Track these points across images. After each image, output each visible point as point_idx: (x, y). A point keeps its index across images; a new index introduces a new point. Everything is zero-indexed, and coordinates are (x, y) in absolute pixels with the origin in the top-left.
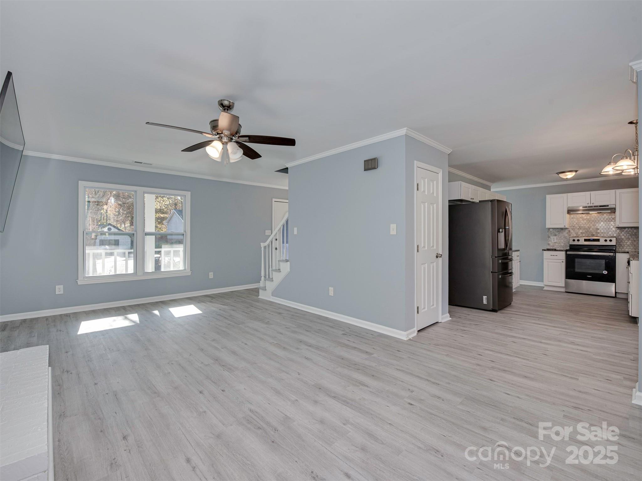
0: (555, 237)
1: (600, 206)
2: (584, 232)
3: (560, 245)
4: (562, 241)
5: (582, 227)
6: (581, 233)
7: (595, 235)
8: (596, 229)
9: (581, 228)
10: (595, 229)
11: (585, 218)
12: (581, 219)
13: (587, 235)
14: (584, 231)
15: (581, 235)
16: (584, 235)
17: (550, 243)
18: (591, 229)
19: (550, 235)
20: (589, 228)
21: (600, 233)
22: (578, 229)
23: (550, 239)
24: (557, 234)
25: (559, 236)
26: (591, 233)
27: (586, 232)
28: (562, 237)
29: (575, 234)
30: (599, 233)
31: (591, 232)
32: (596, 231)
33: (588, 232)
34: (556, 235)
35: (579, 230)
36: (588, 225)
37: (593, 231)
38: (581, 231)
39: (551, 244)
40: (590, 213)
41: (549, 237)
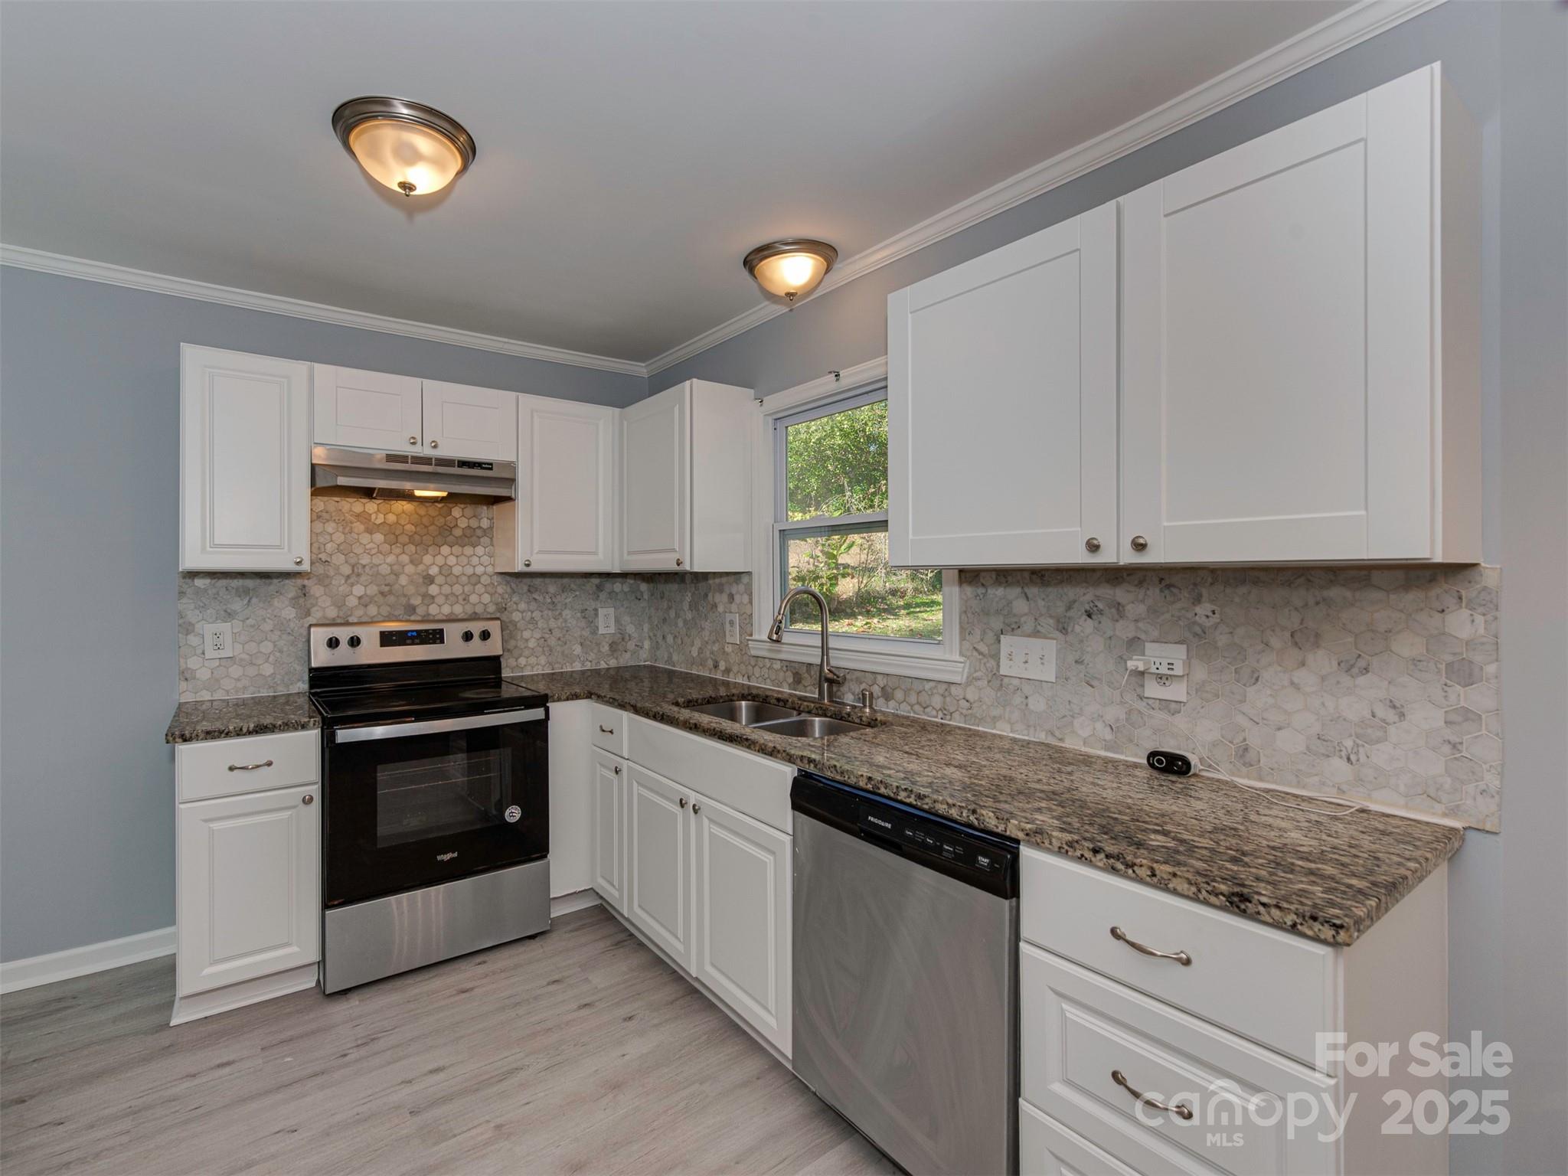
0: (225, 627)
1: (463, 464)
2: (372, 598)
3: (252, 671)
4: (267, 647)
5: (364, 566)
6: (360, 598)
7: (421, 611)
8: (425, 578)
9: (359, 575)
10: (421, 580)
11: (378, 522)
12: (359, 527)
13: (385, 610)
14: (373, 590)
15: (360, 612)
16: (372, 610)
17: (193, 663)
18: (403, 580)
19: (192, 616)
20: (397, 575)
21: (440, 600)
22: (348, 577)
23: (193, 640)
24: (237, 605)
25: (250, 621)
26: (404, 601)
27: (382, 593)
28: (267, 626)
29: (334, 604)
30: (433, 597)
31: (405, 596)
32: (423, 590)
33: (390, 592)
34: (229, 615)
35: (352, 585)
36: (391, 559)
37: (411, 590)
38: (358, 590)
39: (203, 674)
40: (418, 493)
41: (188, 629)
